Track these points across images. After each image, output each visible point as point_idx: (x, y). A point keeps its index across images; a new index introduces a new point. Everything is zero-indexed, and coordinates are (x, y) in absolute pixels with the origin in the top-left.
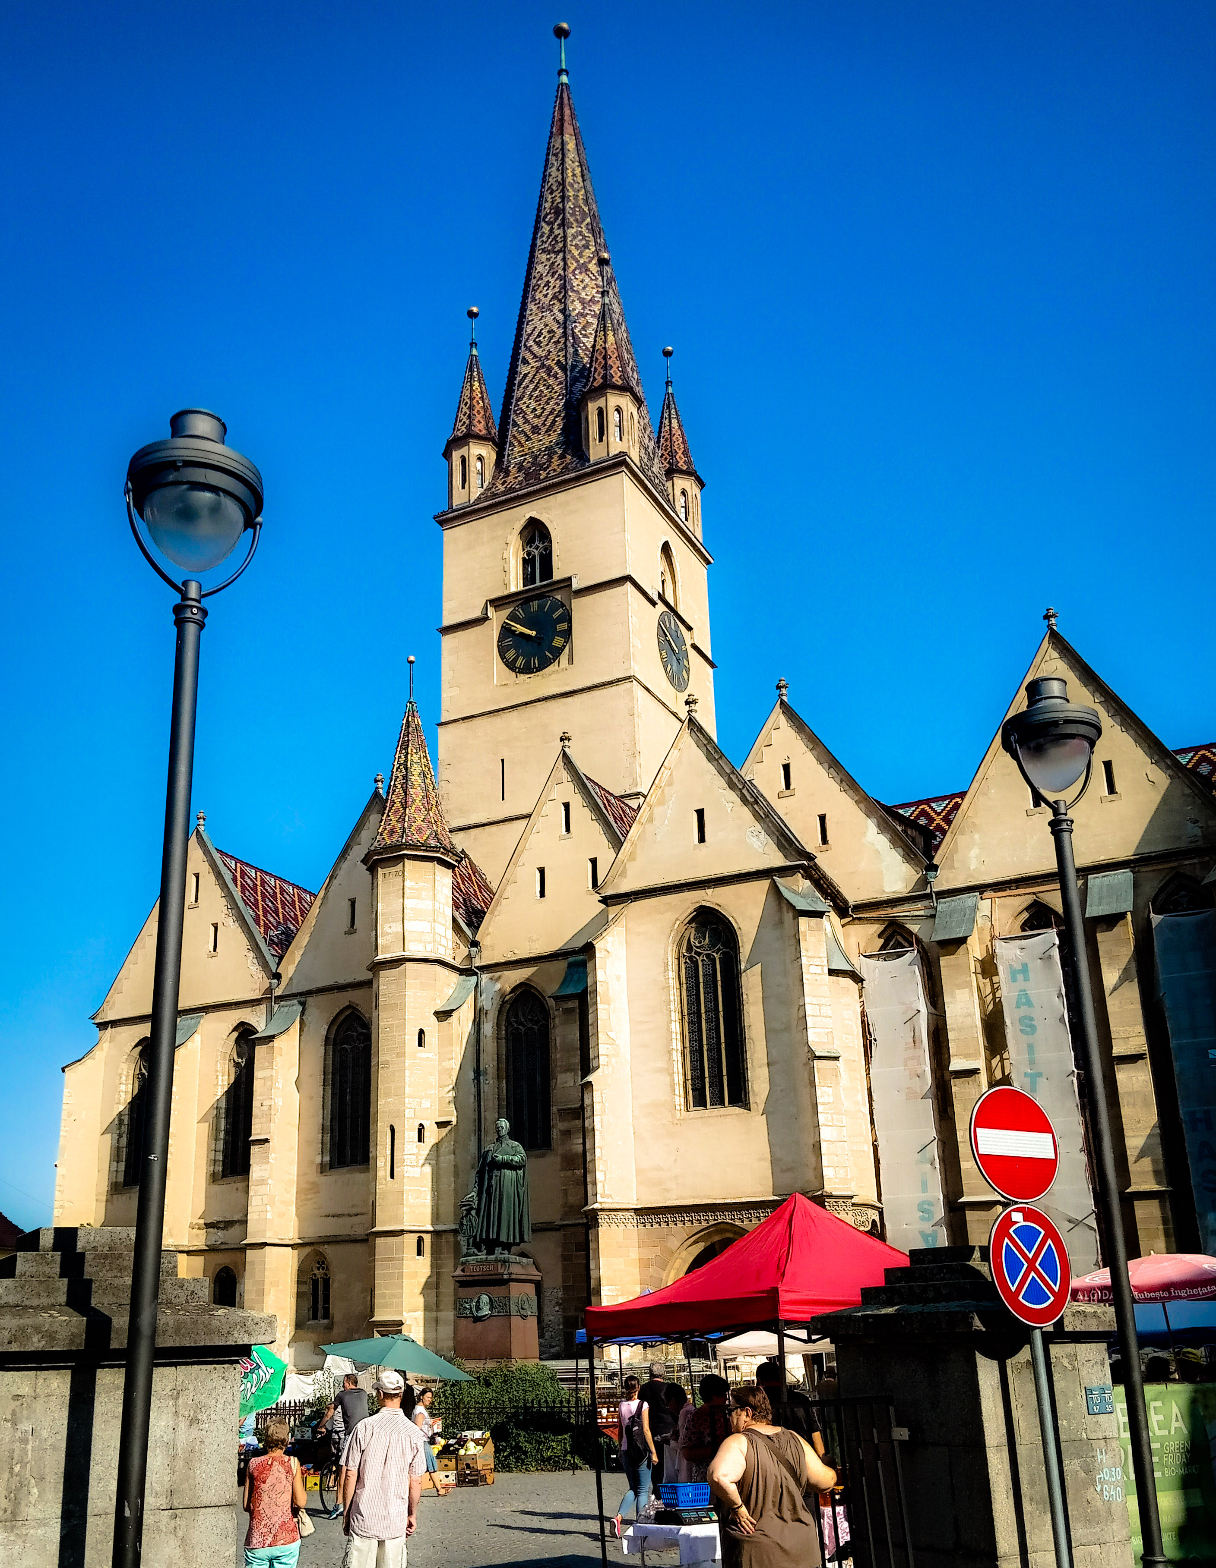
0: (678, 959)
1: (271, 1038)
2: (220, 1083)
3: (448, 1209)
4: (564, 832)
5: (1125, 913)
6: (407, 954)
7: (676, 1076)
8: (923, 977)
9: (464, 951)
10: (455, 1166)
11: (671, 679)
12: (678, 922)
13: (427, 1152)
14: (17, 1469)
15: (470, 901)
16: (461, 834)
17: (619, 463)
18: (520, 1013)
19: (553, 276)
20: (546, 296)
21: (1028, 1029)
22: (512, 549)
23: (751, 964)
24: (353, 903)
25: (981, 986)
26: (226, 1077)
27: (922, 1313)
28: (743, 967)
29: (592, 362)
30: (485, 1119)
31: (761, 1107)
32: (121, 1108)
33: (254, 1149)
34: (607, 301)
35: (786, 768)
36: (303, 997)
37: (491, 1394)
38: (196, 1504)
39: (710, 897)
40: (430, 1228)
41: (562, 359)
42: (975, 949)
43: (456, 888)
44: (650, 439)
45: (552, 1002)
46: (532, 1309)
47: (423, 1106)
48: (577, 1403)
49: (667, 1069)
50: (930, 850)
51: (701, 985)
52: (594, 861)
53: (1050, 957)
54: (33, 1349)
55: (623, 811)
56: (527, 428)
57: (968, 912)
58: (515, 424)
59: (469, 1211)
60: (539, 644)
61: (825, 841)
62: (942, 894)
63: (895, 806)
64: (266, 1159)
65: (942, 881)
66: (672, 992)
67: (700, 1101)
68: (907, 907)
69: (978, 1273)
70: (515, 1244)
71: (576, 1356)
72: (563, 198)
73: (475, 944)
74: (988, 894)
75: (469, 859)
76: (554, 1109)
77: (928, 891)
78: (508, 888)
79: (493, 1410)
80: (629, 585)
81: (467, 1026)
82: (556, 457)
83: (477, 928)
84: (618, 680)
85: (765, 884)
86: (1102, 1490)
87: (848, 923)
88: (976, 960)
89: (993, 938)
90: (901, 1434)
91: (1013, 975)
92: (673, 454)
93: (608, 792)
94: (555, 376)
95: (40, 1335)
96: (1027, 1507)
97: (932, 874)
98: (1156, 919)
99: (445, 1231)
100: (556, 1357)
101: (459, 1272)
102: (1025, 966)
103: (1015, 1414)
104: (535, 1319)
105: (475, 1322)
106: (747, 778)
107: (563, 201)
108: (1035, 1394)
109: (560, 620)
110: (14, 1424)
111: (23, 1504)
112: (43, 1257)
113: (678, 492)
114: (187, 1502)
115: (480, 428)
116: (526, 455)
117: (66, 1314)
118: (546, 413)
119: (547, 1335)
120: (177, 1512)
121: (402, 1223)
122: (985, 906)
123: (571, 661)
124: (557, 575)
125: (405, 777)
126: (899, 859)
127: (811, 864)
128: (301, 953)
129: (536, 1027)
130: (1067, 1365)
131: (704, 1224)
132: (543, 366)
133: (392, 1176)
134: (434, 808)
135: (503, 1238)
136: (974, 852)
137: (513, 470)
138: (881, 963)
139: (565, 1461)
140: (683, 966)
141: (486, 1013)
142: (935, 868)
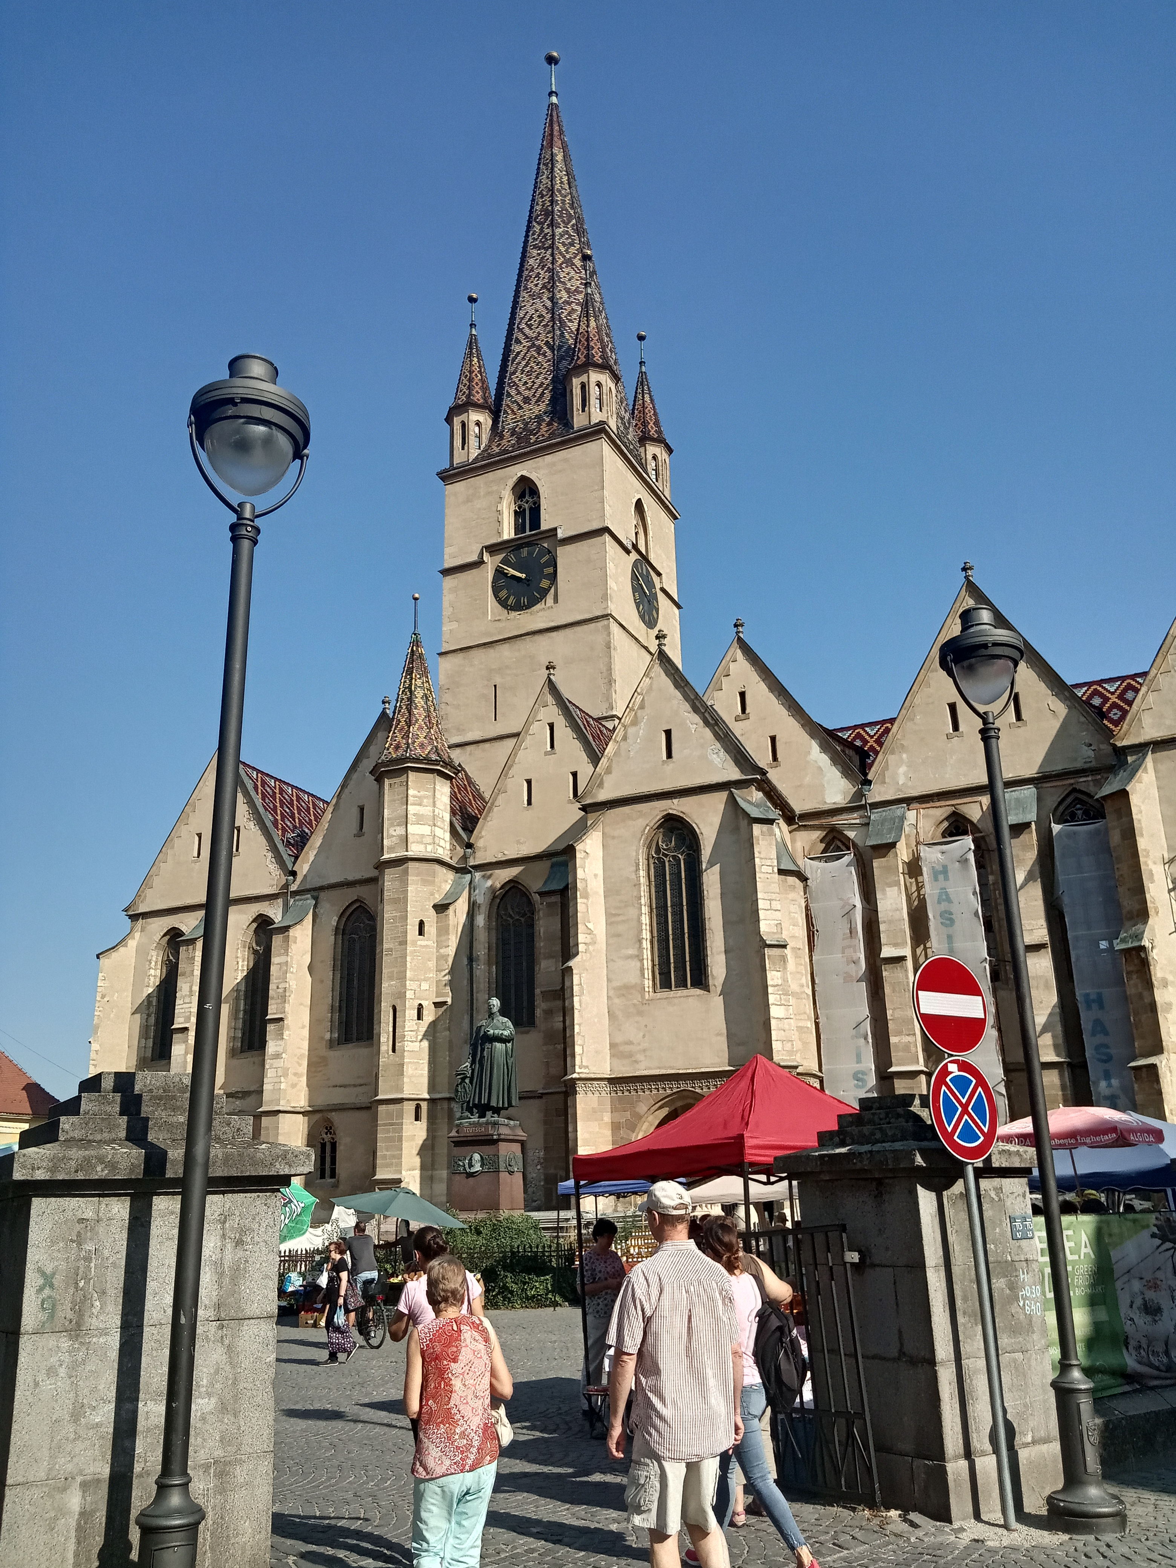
0: (648, 860)
1: (286, 929)
2: (240, 968)
3: (443, 1079)
4: (549, 749)
5: (1030, 823)
6: (410, 854)
7: (645, 962)
8: (858, 877)
9: (460, 851)
10: (450, 1042)
11: (642, 617)
12: (648, 828)
13: (424, 1029)
14: (81, 1284)
15: (466, 809)
16: (458, 751)
17: (599, 431)
18: (509, 907)
19: (543, 269)
20: (536, 285)
21: (948, 922)
22: (505, 503)
23: (711, 864)
24: (362, 809)
25: (908, 885)
26: (246, 963)
27: (871, 1152)
28: (704, 867)
29: (576, 343)
30: (477, 1000)
31: (719, 989)
32: (150, 990)
33: (270, 1028)
34: (589, 291)
35: (742, 695)
36: (316, 892)
37: (481, 1241)
38: (240, 1316)
39: (675, 806)
40: (427, 1096)
41: (550, 340)
42: (903, 852)
43: (453, 797)
44: (626, 411)
45: (536, 897)
46: (517, 1167)
47: (422, 988)
48: (557, 1247)
49: (638, 956)
50: (864, 768)
51: (668, 882)
52: (575, 775)
53: (967, 860)
54: (97, 1177)
55: (601, 731)
56: (519, 398)
57: (897, 820)
58: (509, 395)
59: (463, 1079)
60: (528, 585)
61: (775, 758)
62: (875, 805)
63: (835, 730)
64: (280, 1036)
65: (876, 793)
66: (642, 889)
67: (666, 984)
68: (844, 816)
69: (918, 1118)
70: (503, 1108)
71: (558, 1208)
72: (552, 202)
73: (469, 846)
74: (915, 805)
75: (465, 772)
76: (538, 991)
77: (863, 802)
78: (500, 797)
79: (484, 1255)
80: (607, 537)
81: (462, 918)
82: (544, 424)
83: (472, 832)
84: (597, 618)
85: (723, 795)
86: (1024, 1305)
87: (794, 830)
88: (904, 863)
89: (918, 843)
90: (853, 1257)
91: (935, 875)
92: (645, 424)
93: (587, 714)
94: (544, 355)
95: (103, 1166)
96: (961, 1319)
97: (867, 787)
98: (1056, 828)
99: (440, 1099)
100: (538, 1209)
101: (453, 1134)
102: (945, 867)
103: (951, 1238)
104: (521, 1174)
105: (467, 1178)
106: (709, 704)
107: (552, 205)
108: (967, 1222)
109: (547, 565)
110: (79, 1244)
111: (87, 1314)
112: (104, 1097)
113: (649, 457)
114: (233, 1313)
115: (478, 397)
116: (518, 421)
117: (127, 1147)
118: (536, 386)
119: (530, 1190)
120: (225, 1323)
121: (402, 1091)
122: (911, 815)
123: (556, 600)
124: (544, 526)
125: (410, 699)
126: (839, 774)
127: (764, 778)
128: (315, 853)
129: (523, 919)
130: (994, 1197)
131: (669, 1092)
132: (533, 345)
133: (394, 1050)
134: (435, 727)
135: (493, 1103)
136: (902, 770)
137: (506, 434)
138: (822, 864)
139: (547, 1299)
140: (652, 866)
141: (479, 907)
142: (869, 783)
